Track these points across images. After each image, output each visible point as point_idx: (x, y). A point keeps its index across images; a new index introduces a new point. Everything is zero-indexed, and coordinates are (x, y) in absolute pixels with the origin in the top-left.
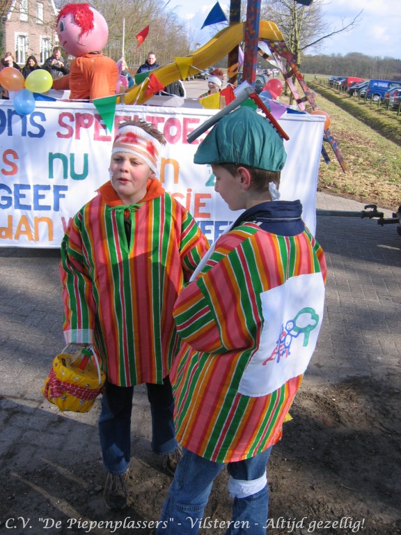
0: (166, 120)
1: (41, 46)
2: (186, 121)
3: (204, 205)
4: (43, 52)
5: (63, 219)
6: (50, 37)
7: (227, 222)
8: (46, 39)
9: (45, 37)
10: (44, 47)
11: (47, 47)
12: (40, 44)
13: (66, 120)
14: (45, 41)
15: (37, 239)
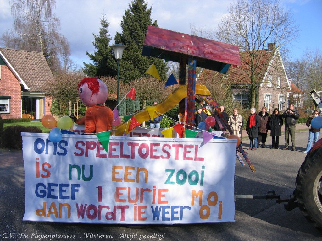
0: (140, 145)
1: (278, 100)
2: (152, 145)
3: (164, 196)
4: (280, 103)
5: (77, 205)
6: (284, 95)
7: (179, 206)
8: (281, 97)
9: (281, 95)
10: (280, 101)
11: (282, 101)
12: (278, 99)
13: (80, 145)
14: (281, 98)
15: (60, 217)
